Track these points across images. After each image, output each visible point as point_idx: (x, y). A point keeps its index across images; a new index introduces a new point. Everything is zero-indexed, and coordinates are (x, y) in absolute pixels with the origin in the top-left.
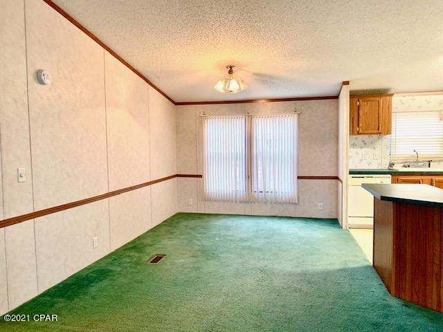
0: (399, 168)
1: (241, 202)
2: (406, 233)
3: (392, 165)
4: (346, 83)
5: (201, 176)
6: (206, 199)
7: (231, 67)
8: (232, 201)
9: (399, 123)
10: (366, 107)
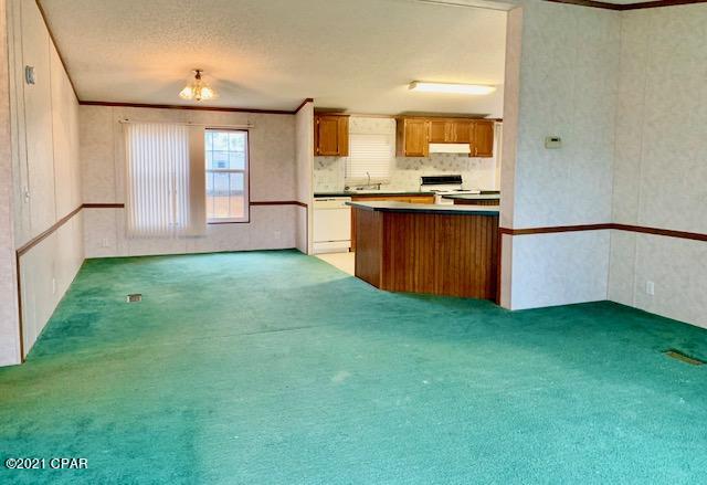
0: (353, 190)
1: (181, 237)
3: (347, 188)
4: (310, 100)
5: (122, 206)
6: (131, 236)
7: (198, 71)
8: (168, 237)
9: (355, 145)
10: (326, 126)
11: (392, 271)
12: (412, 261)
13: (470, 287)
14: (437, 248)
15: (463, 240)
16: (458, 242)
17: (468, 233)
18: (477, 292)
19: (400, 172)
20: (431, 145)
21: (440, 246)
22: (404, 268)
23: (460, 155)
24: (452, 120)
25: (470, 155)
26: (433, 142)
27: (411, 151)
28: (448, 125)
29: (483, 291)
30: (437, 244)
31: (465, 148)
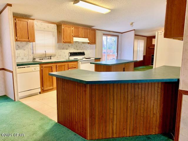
2: (95, 101)
4: (10, 5)
11: (97, 126)
12: (111, 116)
13: (149, 128)
14: (129, 105)
15: (146, 99)
16: (143, 100)
17: (150, 93)
18: (154, 131)
19: (60, 50)
20: (74, 38)
21: (131, 104)
22: (106, 122)
23: (83, 43)
24: (81, 27)
25: (88, 43)
26: (75, 37)
27: (66, 40)
28: (80, 29)
29: (157, 130)
30: (129, 103)
31: (86, 40)
